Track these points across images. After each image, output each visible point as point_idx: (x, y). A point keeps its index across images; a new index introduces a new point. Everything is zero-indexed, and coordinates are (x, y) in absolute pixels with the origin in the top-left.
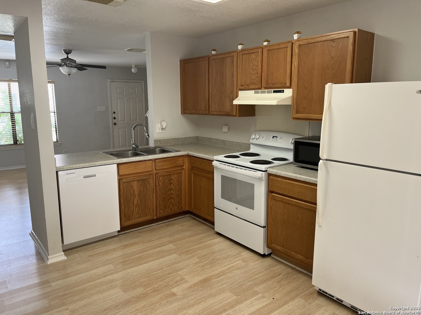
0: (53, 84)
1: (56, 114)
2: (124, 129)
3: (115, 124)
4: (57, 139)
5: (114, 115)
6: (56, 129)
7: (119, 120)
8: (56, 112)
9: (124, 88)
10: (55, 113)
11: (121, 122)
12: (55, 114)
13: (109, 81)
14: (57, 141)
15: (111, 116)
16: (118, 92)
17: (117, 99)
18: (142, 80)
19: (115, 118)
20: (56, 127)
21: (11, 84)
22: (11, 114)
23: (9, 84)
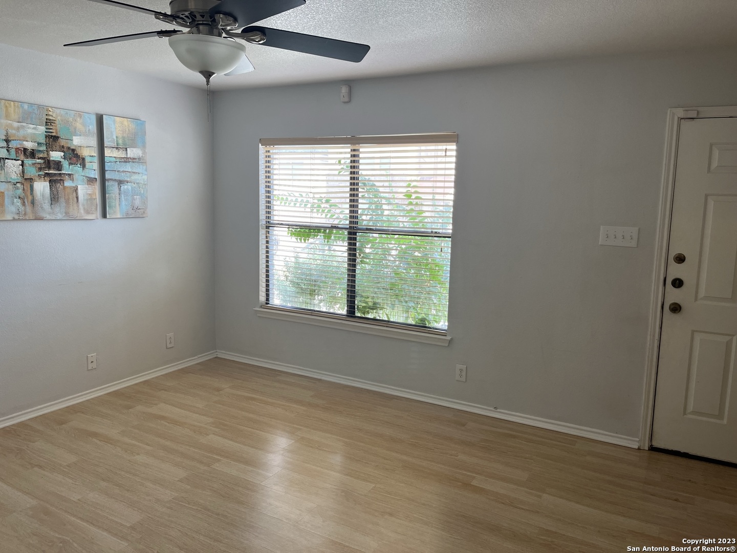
0: (454, 146)
2: (722, 339)
7: (700, 296)
11: (708, 302)
13: (672, 115)
15: (661, 269)
16: (715, 163)
17: (706, 196)
19: (677, 283)
21: (361, 150)
22: (350, 233)
23: (354, 150)
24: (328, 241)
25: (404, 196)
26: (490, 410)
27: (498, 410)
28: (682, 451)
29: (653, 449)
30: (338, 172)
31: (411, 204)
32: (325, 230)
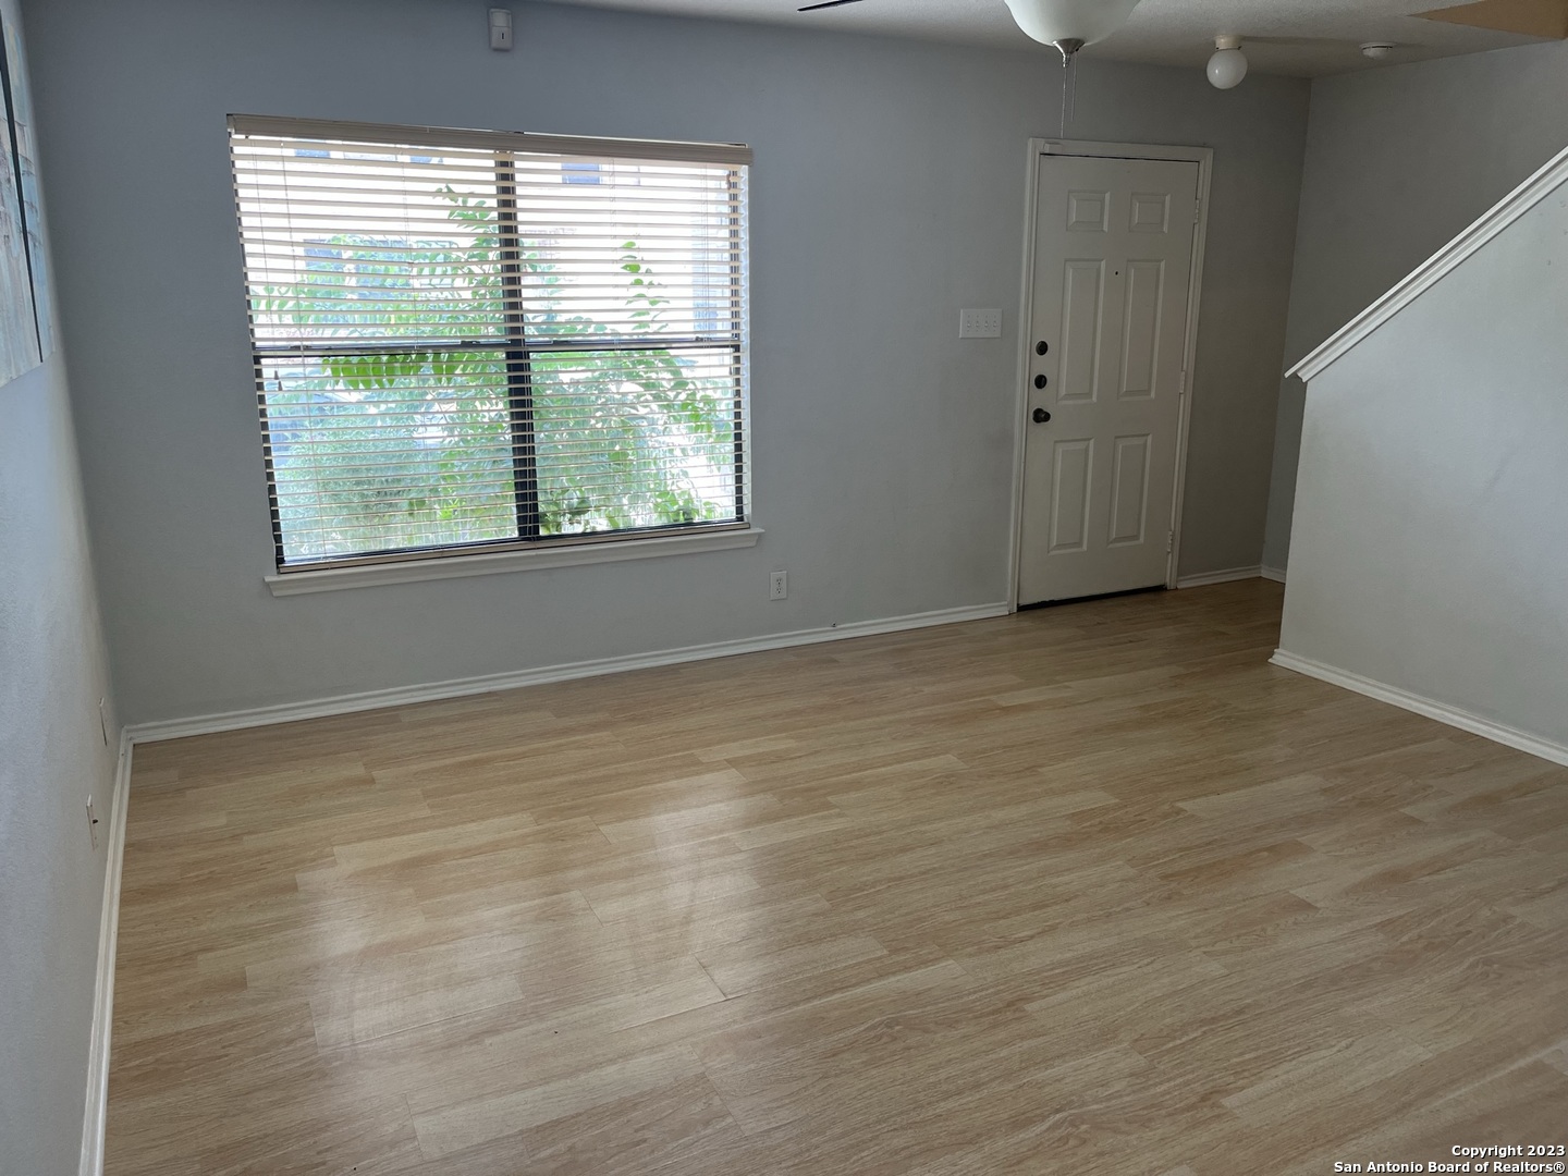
0: (743, 171)
1: (745, 356)
2: (1082, 445)
3: (1041, 416)
4: (739, 510)
5: (1042, 365)
6: (738, 447)
7: (1063, 392)
8: (745, 341)
9: (1107, 196)
10: (737, 348)
11: (1071, 402)
12: (737, 360)
13: (1033, 147)
14: (740, 519)
15: (1025, 365)
16: (1073, 218)
17: (1066, 261)
18: (1204, 146)
19: (1041, 382)
20: (738, 437)
21: (518, 164)
22: (509, 356)
23: (504, 164)
24: (449, 380)
25: (623, 268)
26: (827, 631)
27: (839, 627)
28: (1047, 599)
29: (1021, 608)
30: (448, 212)
31: (638, 283)
32: (437, 354)
